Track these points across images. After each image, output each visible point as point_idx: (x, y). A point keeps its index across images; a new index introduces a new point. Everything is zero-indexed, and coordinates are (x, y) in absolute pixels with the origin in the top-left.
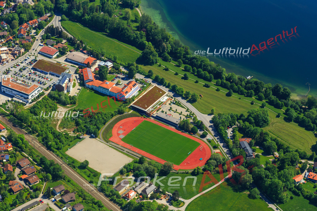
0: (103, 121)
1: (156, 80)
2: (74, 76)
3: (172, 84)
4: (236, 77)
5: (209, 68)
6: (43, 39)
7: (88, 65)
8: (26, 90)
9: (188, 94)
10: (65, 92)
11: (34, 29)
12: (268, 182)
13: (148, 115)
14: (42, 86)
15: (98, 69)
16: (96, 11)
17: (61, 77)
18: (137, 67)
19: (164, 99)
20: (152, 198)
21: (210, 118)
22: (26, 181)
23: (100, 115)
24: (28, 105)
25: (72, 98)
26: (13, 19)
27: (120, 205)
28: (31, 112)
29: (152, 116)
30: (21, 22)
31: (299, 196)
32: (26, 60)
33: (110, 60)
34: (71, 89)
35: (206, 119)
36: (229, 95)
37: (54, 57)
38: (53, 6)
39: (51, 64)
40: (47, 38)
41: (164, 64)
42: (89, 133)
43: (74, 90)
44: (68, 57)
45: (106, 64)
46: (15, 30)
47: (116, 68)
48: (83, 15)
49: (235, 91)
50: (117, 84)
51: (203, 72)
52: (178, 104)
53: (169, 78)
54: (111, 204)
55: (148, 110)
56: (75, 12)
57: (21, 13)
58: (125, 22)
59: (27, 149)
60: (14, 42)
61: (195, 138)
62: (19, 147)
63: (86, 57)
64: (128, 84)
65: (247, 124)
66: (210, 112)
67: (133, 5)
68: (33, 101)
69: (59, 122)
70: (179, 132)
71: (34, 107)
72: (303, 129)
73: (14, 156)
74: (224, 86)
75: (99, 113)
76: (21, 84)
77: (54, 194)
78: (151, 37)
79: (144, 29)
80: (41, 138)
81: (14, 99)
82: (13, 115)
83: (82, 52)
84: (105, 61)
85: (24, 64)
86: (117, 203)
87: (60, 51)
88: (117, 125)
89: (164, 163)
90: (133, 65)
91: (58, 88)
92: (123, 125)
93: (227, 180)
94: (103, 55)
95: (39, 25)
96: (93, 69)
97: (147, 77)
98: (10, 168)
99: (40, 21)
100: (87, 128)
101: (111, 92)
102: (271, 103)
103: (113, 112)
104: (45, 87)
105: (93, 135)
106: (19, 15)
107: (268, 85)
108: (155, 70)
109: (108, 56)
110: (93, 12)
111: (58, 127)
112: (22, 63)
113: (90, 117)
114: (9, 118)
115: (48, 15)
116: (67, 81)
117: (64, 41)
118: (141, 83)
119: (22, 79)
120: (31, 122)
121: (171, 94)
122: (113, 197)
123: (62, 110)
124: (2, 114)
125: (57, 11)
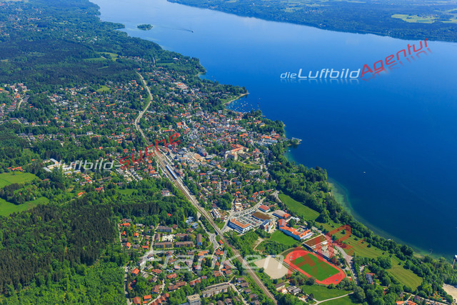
0: (282, 249)
1: (324, 232)
2: (274, 222)
3: (333, 235)
4: (379, 238)
5: (362, 230)
6: (264, 201)
7: (285, 218)
8: (243, 226)
9: (342, 242)
10: (265, 230)
11: (261, 196)
12: (375, 299)
13: (312, 250)
14: (253, 225)
15: (290, 221)
17: (265, 222)
18: (315, 223)
19: (325, 243)
20: (297, 295)
21: (351, 258)
22: (224, 272)
23: (281, 246)
24: (241, 234)
25: (269, 234)
26: (250, 188)
27: (275, 295)
29: (314, 252)
30: (255, 191)
32: (249, 211)
33: (299, 217)
34: (270, 229)
35: (349, 259)
36: (369, 246)
37: (266, 211)
38: (276, 185)
39: (263, 215)
40: (267, 201)
41: (332, 224)
42: (271, 254)
43: (271, 231)
44: (275, 213)
45: (296, 218)
46: (250, 195)
47: (301, 223)
48: (292, 191)
49: (374, 245)
50: (299, 231)
51: (357, 231)
52: (334, 247)
53: (332, 231)
54: (269, 293)
55: (314, 247)
56: (288, 189)
60: (246, 201)
61: (338, 268)
63: (285, 213)
64: (305, 231)
65: (374, 264)
66: (353, 255)
67: (326, 190)
68: (245, 233)
69: (256, 246)
70: (329, 263)
71: (244, 236)
74: (368, 241)
75: (281, 244)
76: (241, 222)
77: (237, 281)
79: (327, 203)
80: (242, 252)
81: (235, 230)
82: (231, 238)
83: (284, 211)
86: (273, 294)
87: (271, 209)
88: (291, 253)
89: (310, 277)
90: (312, 221)
91: (262, 227)
92: (294, 254)
93: (350, 295)
94: (296, 214)
95: (265, 194)
97: (319, 229)
99: (266, 192)
100: (271, 251)
101: (293, 234)
102: (398, 256)
103: (290, 246)
104: (255, 226)
106: (254, 187)
107: (399, 245)
108: (325, 226)
109: (299, 215)
111: (254, 248)
112: (247, 212)
113: (275, 245)
114: (228, 239)
115: (273, 190)
116: (268, 224)
117: (276, 204)
118: (314, 232)
119: (243, 220)
120: (239, 243)
121: (332, 241)
122: (272, 290)
123: (260, 240)
124: (225, 237)
125: (278, 188)
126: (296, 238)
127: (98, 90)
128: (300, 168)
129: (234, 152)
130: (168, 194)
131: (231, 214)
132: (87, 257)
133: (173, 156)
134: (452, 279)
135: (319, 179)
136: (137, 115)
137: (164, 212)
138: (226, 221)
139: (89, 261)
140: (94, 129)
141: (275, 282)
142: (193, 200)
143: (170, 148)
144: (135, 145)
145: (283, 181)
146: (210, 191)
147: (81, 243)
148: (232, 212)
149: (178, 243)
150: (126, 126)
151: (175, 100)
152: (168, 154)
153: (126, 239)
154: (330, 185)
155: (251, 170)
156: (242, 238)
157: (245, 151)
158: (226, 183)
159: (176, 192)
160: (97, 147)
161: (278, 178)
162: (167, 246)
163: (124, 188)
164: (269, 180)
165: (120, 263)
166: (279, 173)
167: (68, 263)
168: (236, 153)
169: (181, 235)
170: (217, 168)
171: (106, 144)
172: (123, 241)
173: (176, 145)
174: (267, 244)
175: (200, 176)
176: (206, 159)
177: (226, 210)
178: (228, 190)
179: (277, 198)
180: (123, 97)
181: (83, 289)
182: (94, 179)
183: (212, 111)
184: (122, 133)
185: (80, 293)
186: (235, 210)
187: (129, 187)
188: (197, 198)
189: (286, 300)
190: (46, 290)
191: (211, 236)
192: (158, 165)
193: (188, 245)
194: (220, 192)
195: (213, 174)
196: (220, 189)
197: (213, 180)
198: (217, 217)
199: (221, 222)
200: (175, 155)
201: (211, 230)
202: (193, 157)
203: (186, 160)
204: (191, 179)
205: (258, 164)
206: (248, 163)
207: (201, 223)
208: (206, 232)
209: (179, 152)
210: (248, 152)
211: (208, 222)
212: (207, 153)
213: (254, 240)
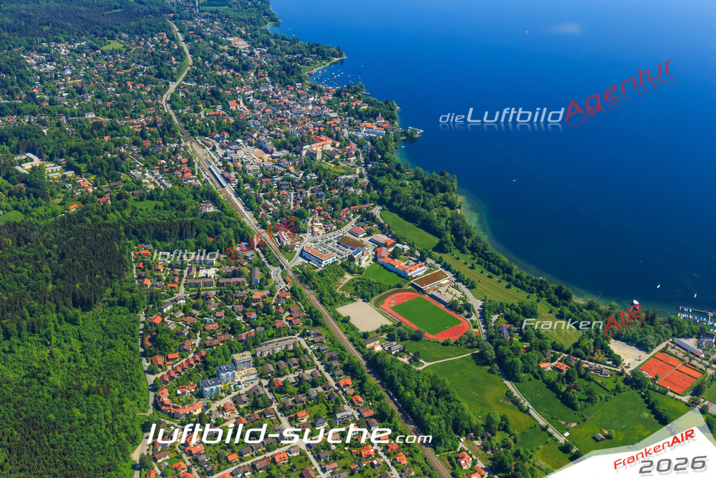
0: (379, 290)
1: (444, 266)
2: (371, 252)
3: (457, 271)
4: (525, 275)
5: (501, 263)
6: (358, 221)
7: (387, 246)
8: (322, 256)
9: (468, 280)
10: (357, 263)
11: (354, 213)
12: (509, 360)
13: (424, 292)
14: (339, 256)
15: (395, 250)
17: (356, 250)
18: (431, 253)
19: (444, 282)
20: (396, 355)
21: (481, 303)
22: (290, 322)
23: (378, 285)
24: (320, 269)
25: (361, 269)
26: (338, 202)
27: (363, 354)
29: (427, 294)
30: (344, 206)
31: (538, 379)
32: (334, 235)
33: (409, 245)
34: (363, 262)
35: (477, 304)
36: (508, 287)
37: (360, 236)
38: (378, 197)
39: (354, 241)
40: (362, 221)
41: (457, 252)
42: (363, 297)
43: (364, 264)
44: (372, 238)
45: (403, 246)
46: (336, 212)
47: (411, 253)
48: (401, 207)
49: (516, 285)
50: (406, 264)
51: (493, 266)
52: (456, 288)
53: (455, 266)
54: (355, 351)
55: (426, 287)
56: (395, 204)
59: (303, 300)
60: (331, 221)
61: (461, 317)
62: (296, 297)
63: (388, 239)
64: (416, 265)
65: (514, 312)
66: (484, 298)
67: (454, 206)
68: (325, 266)
69: (341, 286)
70: (447, 311)
71: (324, 271)
73: (288, 302)
74: (509, 280)
75: (378, 283)
76: (320, 252)
77: (309, 335)
78: (456, 231)
79: (452, 224)
80: (319, 294)
81: (310, 262)
82: (304, 273)
83: (387, 235)
85: (331, 239)
86: (361, 352)
87: (367, 232)
88: (392, 296)
89: (417, 328)
91: (351, 259)
92: (397, 297)
93: (473, 355)
94: (404, 240)
95: (359, 211)
97: (437, 262)
98: (281, 310)
99: (362, 208)
100: (363, 293)
101: (397, 269)
102: (550, 301)
103: (392, 285)
104: (342, 257)
105: (365, 299)
106: (344, 200)
107: (553, 285)
108: (447, 258)
109: (408, 241)
111: (338, 289)
112: (330, 237)
113: (369, 285)
114: (299, 275)
115: (372, 204)
116: (360, 253)
117: (375, 225)
118: (430, 267)
121: (454, 279)
122: (359, 347)
123: (348, 277)
124: (295, 272)
125: (380, 202)
126: (402, 275)
127: (104, 48)
128: (416, 173)
129: (316, 148)
130: (211, 209)
131: (306, 239)
132: (82, 299)
133: (221, 152)
134: (624, 333)
135: (444, 189)
136: (166, 88)
137: (203, 235)
138: (298, 250)
139: (86, 305)
140: (96, 109)
141: (365, 336)
142: (249, 219)
143: (217, 140)
144: (162, 135)
145: (388, 191)
146: (276, 205)
147: (74, 278)
148: (307, 237)
149: (222, 280)
150: (148, 106)
151: (229, 66)
152: (214, 149)
153: (143, 274)
154: (460, 199)
155: (342, 174)
156: (321, 274)
157: (333, 146)
158: (301, 193)
159: (223, 206)
160: (101, 136)
161: (380, 188)
162: (205, 285)
163: (141, 199)
164: (368, 190)
165: (134, 308)
166: (383, 180)
167: (54, 306)
168: (319, 150)
169: (229, 269)
170: (288, 171)
171: (115, 132)
172: (139, 277)
173: (226, 135)
174: (358, 283)
175: (262, 182)
176: (273, 158)
177: (299, 233)
178: (304, 204)
179: (378, 217)
180: (145, 60)
181: (75, 343)
182: (95, 185)
183: (285, 84)
184: (142, 116)
185: (71, 350)
186: (313, 233)
187: (151, 198)
188: (255, 216)
189: (379, 360)
190: (18, 345)
191: (274, 271)
192: (196, 165)
193: (238, 284)
194: (292, 207)
195: (283, 181)
196: (292, 203)
197: (282, 189)
198: (285, 244)
199: (290, 251)
200: (224, 151)
201: (275, 262)
202: (252, 155)
203: (242, 159)
204: (247, 187)
205: (353, 167)
206: (338, 165)
207: (260, 252)
208: (267, 265)
209: (231, 147)
210: (338, 148)
211: (270, 251)
212: (275, 149)
213: (339, 277)
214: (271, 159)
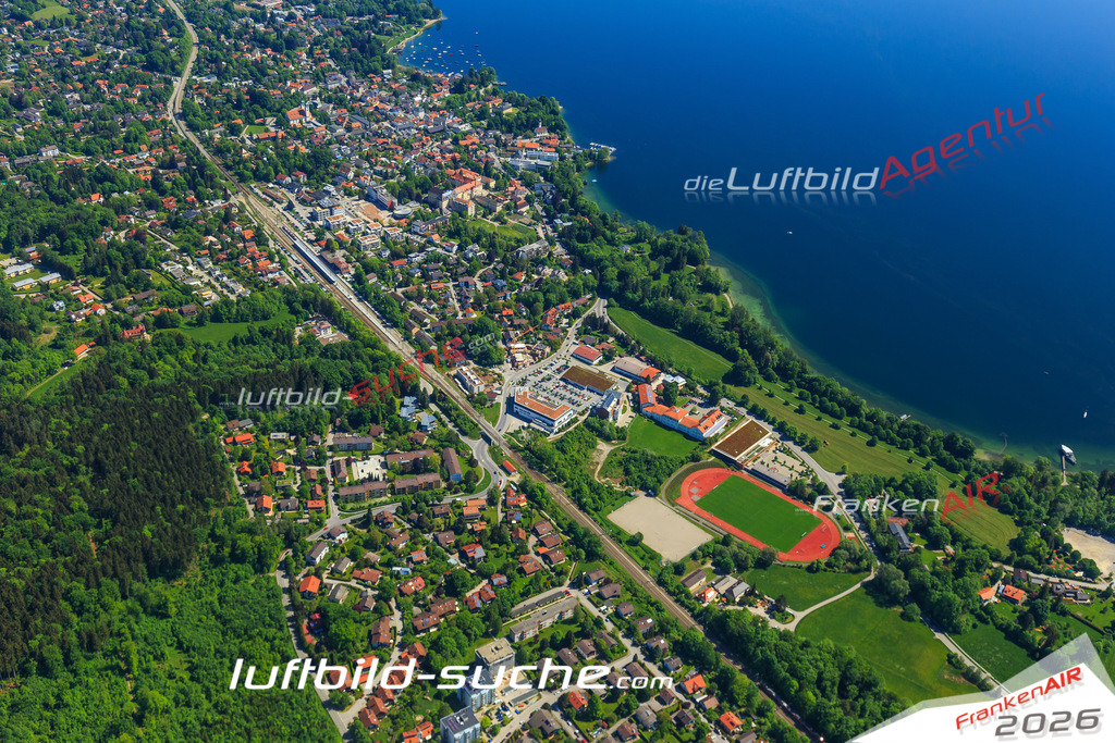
0: (667, 471)
1: (753, 411)
2: (625, 396)
3: (779, 420)
4: (884, 415)
5: (840, 397)
6: (579, 334)
7: (648, 380)
8: (551, 413)
9: (804, 437)
10: (611, 419)
11: (566, 317)
12: (936, 595)
13: (739, 467)
14: (574, 407)
15: (663, 387)
16: (663, 296)
17: (605, 397)
18: (724, 387)
19: (765, 442)
20: (741, 603)
21: (840, 479)
22: (545, 557)
23: (663, 462)
24: (552, 436)
25: (621, 431)
26: (536, 300)
27: (691, 610)
28: (558, 448)
29: (745, 469)
30: (547, 305)
31: (987, 623)
32: (552, 365)
33: (681, 374)
34: (620, 416)
35: (833, 481)
36: (871, 444)
37: (595, 363)
38: (596, 283)
39: (591, 374)
40: (586, 332)
41: (767, 387)
42: (644, 488)
43: (623, 420)
44: (617, 365)
45: (675, 379)
46: (538, 318)
47: (690, 387)
48: (642, 301)
49: (881, 439)
50: (691, 413)
51: (829, 404)
52: (788, 452)
53: (773, 408)
54: (676, 606)
55: (741, 457)
56: (630, 296)
57: (548, 291)
58: (708, 315)
59: (549, 506)
60: (535, 336)
62: (537, 502)
63: (644, 366)
64: (710, 414)
66: (840, 470)
67: (719, 289)
68: (560, 431)
69: (599, 467)
70: (789, 499)
71: (562, 440)
72: (995, 511)
73: (527, 515)
74: (863, 428)
75: (662, 457)
76: (543, 402)
77: (588, 582)
78: (747, 341)
79: (737, 329)
80: (570, 490)
81: (532, 424)
82: (530, 450)
83: (637, 357)
84: (674, 375)
85: (549, 372)
86: (687, 607)
87: (604, 355)
88: (689, 479)
89: (762, 547)
90: (717, 384)
91: (600, 413)
92: (698, 479)
93: (865, 585)
94: (671, 366)
95: (573, 312)
96: (654, 385)
97: (739, 404)
98: (522, 534)
99: (575, 305)
100: (642, 479)
101: (681, 425)
102: (941, 462)
103: (683, 458)
104: (580, 409)
105: (652, 492)
106: (545, 294)
107: (936, 433)
108: (753, 395)
109: (678, 367)
110: (657, 297)
111: (596, 474)
112: (546, 369)
113: (648, 462)
114: (523, 454)
115: (589, 296)
116: (614, 403)
117: (611, 339)
118: (729, 414)
119: (545, 394)
120: (556, 464)
121: (777, 435)
122: (680, 595)
123: (604, 448)
124: (513, 448)
125: (602, 291)
126: (691, 435)
127: (37, 16)
128: (640, 230)
129: (461, 194)
130: (328, 334)
131: (506, 377)
132: (165, 561)
133: (304, 212)
136: (169, 89)
138: (501, 400)
139: (168, 570)
140: (59, 138)
141: (678, 569)
142: (394, 341)
143: (290, 188)
144: (193, 186)
145: (612, 272)
146: (432, 311)
148: (506, 370)
149: (401, 483)
150: (148, 126)
151: (262, 42)
152: (290, 207)
153: (255, 484)
154: (722, 275)
155: (520, 242)
156: (560, 446)
157: (486, 187)
158: (467, 284)
159: (349, 325)
160: (86, 193)
161: (597, 265)
162: (372, 495)
163: (200, 323)
164: (574, 269)
165: (261, 565)
166: (598, 250)
167: (115, 585)
168: (468, 197)
169: (406, 458)
170: (431, 242)
171: (107, 184)
172: (249, 493)
173: (303, 178)
174: (628, 460)
176: (396, 217)
177: (491, 366)
178: (477, 305)
179: (607, 319)
180: (117, 36)
182: (107, 299)
183: (366, 73)
184: (144, 147)
186: (514, 364)
187: (217, 317)
188: (407, 338)
191: (476, 447)
192: (271, 243)
193: (429, 486)
194: (460, 313)
195: (426, 261)
196: (457, 305)
197: (431, 278)
198: (476, 391)
199: (488, 404)
200: (310, 209)
201: (473, 431)
202: (359, 214)
203: (344, 223)
204: (372, 280)
205: (530, 225)
206: (504, 222)
207: (438, 410)
208: (461, 438)
209: (321, 202)
210: (495, 189)
211: (457, 409)
212: (396, 201)
213: (589, 450)
214: (394, 221)
